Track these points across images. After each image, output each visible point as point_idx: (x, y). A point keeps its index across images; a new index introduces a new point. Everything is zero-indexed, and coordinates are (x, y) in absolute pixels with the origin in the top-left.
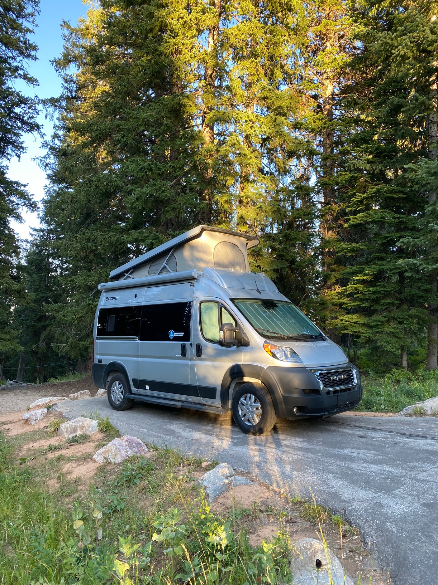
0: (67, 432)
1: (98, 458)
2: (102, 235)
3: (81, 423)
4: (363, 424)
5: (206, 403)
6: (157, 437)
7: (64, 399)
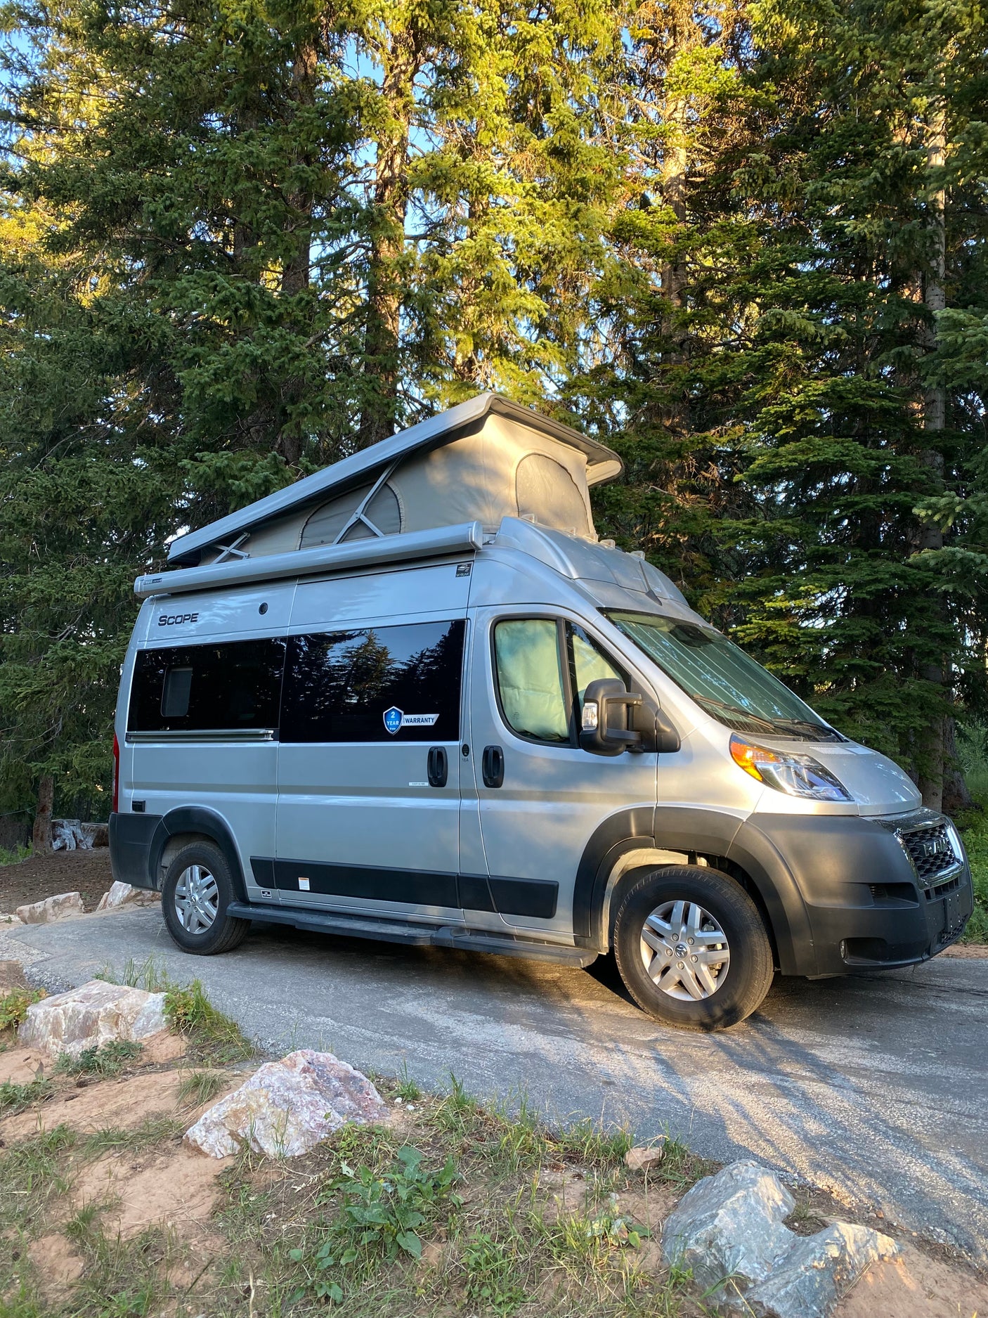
0: (55, 1032)
1: (211, 1139)
2: (111, 472)
3: (110, 1005)
4: (966, 983)
5: (516, 931)
6: (382, 1045)
7: (10, 921)
